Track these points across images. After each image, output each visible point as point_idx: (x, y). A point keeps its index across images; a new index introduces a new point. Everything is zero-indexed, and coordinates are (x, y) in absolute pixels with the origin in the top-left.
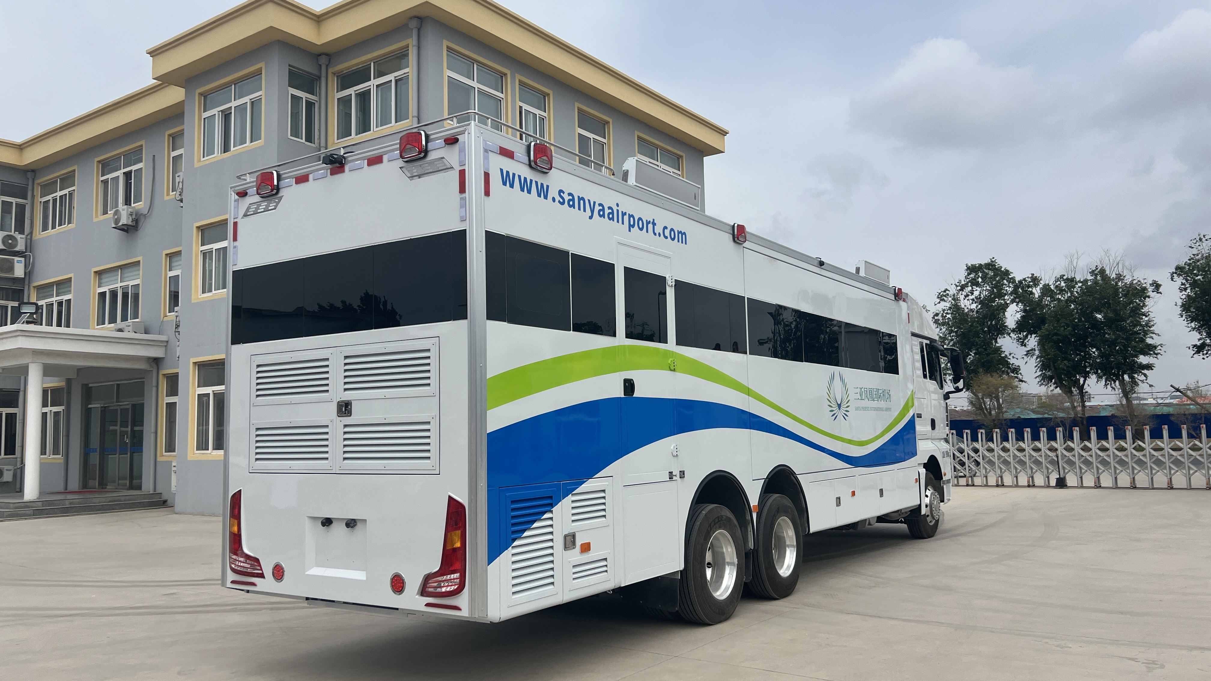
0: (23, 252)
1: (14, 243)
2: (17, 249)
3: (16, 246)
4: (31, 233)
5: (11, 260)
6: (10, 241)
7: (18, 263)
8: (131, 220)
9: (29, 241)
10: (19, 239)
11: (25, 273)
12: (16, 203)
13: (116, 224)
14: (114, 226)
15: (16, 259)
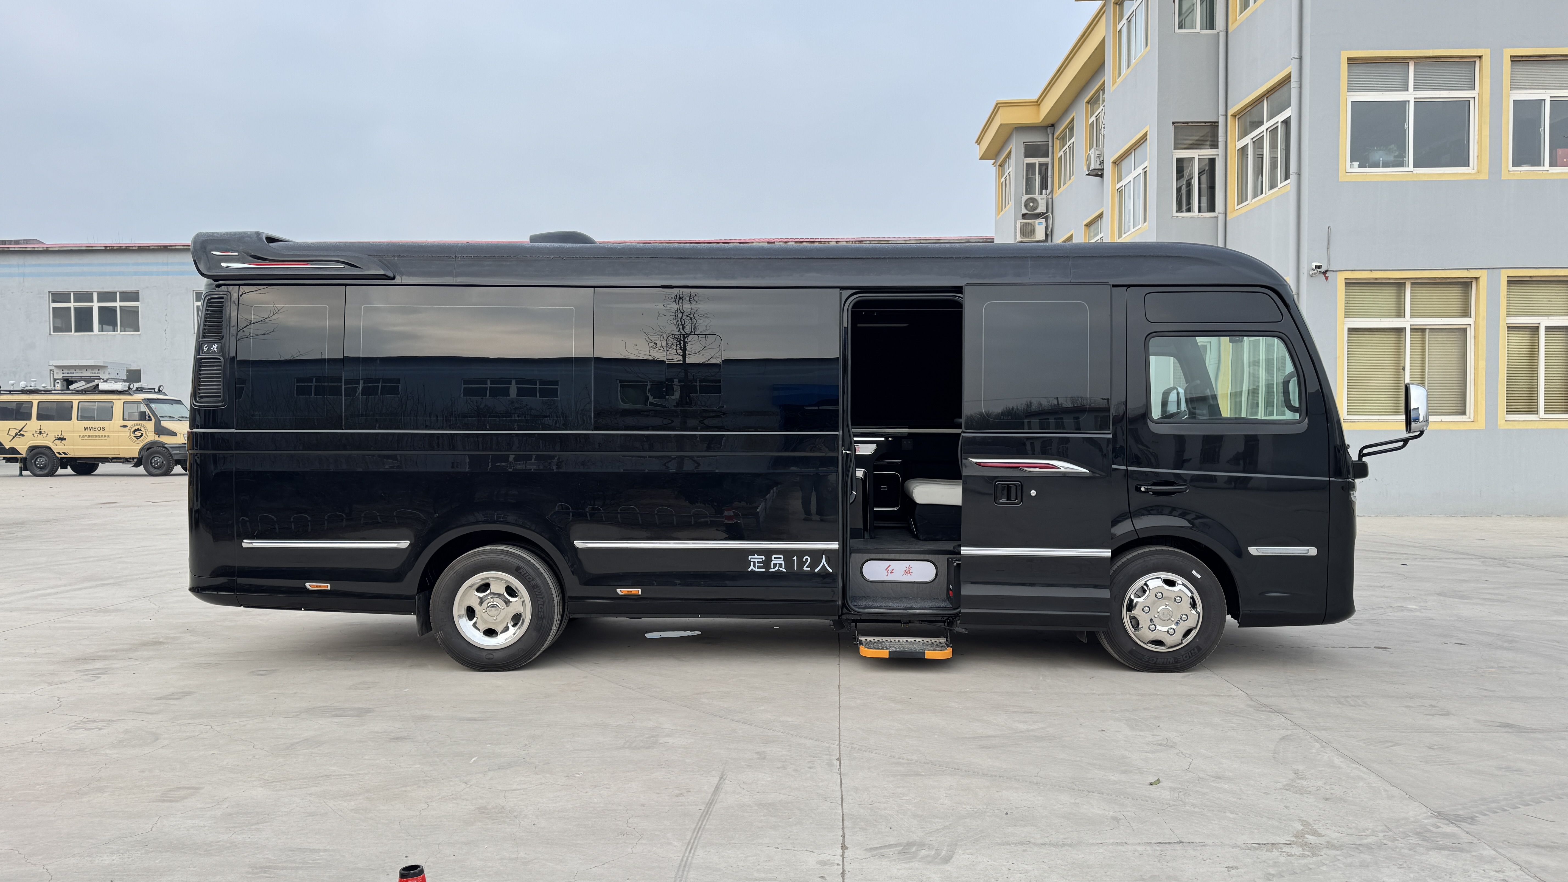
0: (1044, 214)
1: (1035, 205)
2: (1038, 211)
3: (1036, 208)
4: (1052, 191)
5: (1032, 223)
6: (1031, 204)
7: (1039, 225)
8: (1099, 163)
9: (1050, 200)
10: (1040, 201)
11: (1047, 235)
12: (1039, 163)
13: (1088, 171)
14: (1087, 173)
15: (1037, 221)
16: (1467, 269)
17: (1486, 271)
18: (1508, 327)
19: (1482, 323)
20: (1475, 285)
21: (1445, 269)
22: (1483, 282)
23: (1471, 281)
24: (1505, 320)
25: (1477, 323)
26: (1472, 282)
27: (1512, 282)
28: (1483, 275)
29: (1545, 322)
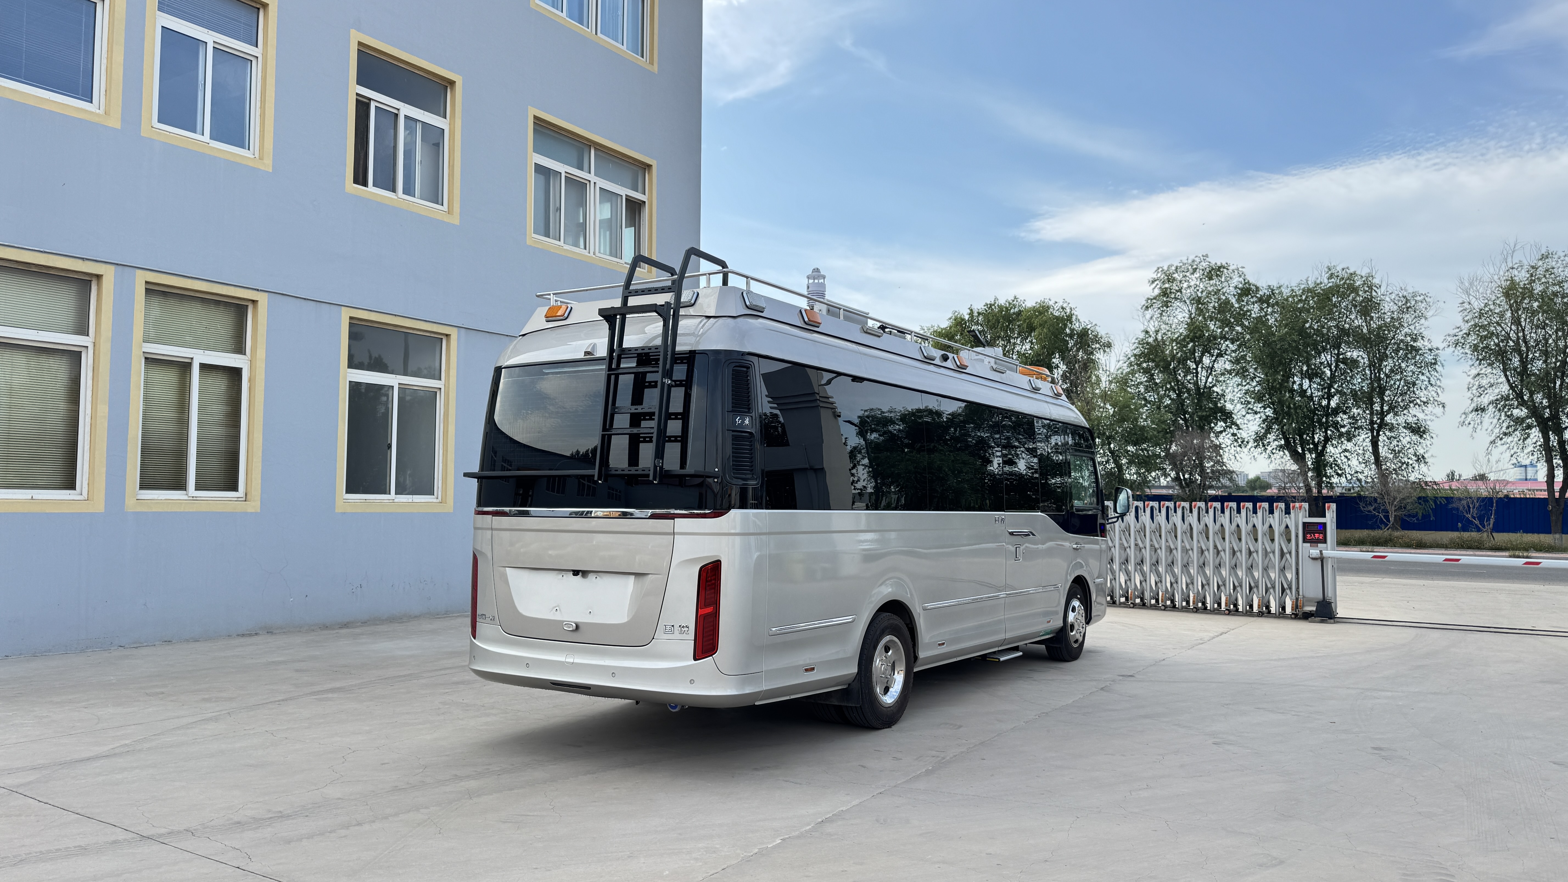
16: (83, 259)
17: (112, 267)
18: (146, 358)
19: (105, 347)
20: (96, 287)
21: (45, 252)
22: (108, 282)
23: (90, 279)
24: (141, 347)
25: (97, 346)
26: (91, 281)
27: (153, 291)
28: (109, 273)
29: (200, 357)
